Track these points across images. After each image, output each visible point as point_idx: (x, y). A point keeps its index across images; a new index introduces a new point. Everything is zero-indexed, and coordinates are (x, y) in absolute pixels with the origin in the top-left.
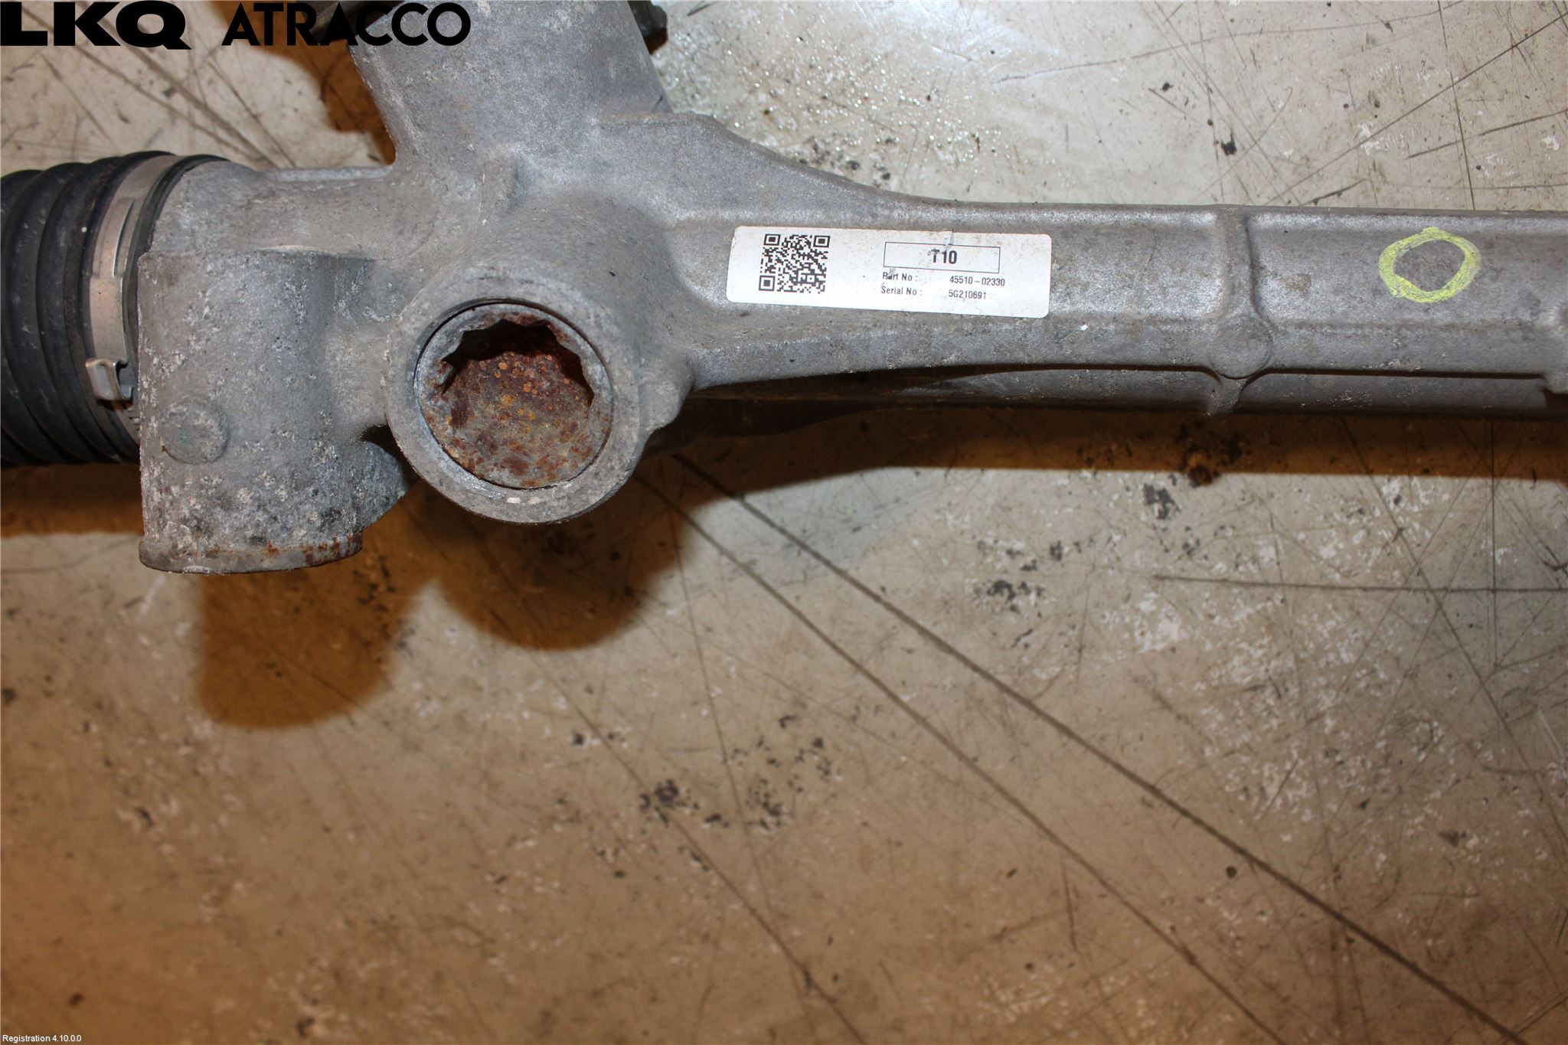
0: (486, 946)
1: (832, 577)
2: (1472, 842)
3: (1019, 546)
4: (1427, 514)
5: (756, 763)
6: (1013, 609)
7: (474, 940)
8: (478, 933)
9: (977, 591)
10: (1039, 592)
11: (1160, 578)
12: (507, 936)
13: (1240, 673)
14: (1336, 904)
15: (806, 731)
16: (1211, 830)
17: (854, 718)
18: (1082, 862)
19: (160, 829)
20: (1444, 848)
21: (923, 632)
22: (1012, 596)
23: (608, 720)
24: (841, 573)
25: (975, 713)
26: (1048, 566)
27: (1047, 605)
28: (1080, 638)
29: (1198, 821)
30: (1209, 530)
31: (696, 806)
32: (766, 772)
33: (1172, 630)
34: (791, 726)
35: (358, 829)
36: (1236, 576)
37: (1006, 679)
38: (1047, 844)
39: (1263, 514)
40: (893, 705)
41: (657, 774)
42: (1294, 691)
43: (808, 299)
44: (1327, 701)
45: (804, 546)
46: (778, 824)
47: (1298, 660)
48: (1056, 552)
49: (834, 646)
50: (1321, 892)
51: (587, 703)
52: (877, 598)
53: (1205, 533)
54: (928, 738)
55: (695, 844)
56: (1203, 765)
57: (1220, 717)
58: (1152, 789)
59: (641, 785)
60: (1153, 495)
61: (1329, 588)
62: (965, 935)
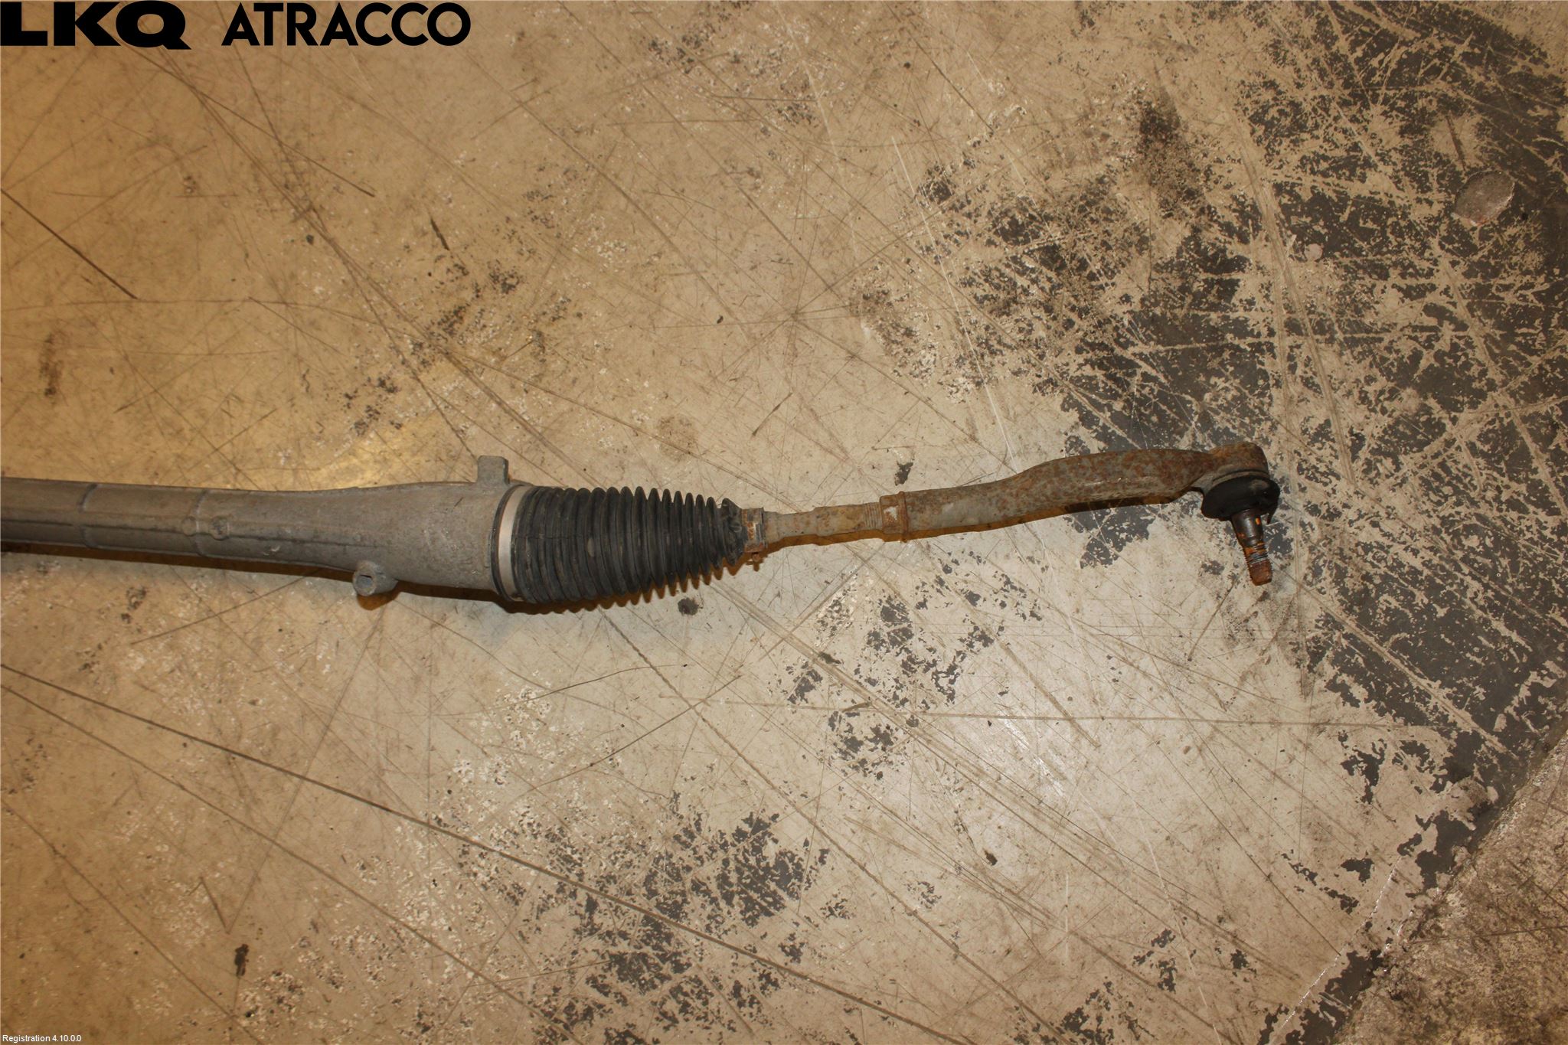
1: (35, 681)
2: (261, 702)
3: (89, 649)
5: (22, 763)
6: (91, 672)
9: (79, 670)
10: (98, 663)
11: (133, 644)
13: (166, 668)
14: (224, 745)
15: (36, 743)
16: (174, 730)
17: (51, 732)
18: (136, 761)
20: (252, 708)
21: (66, 691)
22: (90, 667)
24: (38, 680)
25: (87, 714)
26: (98, 653)
27: (101, 667)
28: (114, 674)
29: (169, 730)
31: (6, 789)
32: (27, 765)
33: (141, 660)
34: (31, 743)
36: (156, 634)
37: (95, 698)
38: (122, 757)
40: (62, 722)
42: (185, 667)
44: (196, 667)
46: (33, 785)
47: (183, 656)
48: (100, 647)
49: (40, 708)
50: (217, 742)
52: (50, 685)
53: (142, 623)
54: (75, 730)
55: (7, 805)
56: (164, 706)
57: (164, 686)
58: (150, 722)
60: (125, 617)
61: (185, 627)
62: (104, 807)
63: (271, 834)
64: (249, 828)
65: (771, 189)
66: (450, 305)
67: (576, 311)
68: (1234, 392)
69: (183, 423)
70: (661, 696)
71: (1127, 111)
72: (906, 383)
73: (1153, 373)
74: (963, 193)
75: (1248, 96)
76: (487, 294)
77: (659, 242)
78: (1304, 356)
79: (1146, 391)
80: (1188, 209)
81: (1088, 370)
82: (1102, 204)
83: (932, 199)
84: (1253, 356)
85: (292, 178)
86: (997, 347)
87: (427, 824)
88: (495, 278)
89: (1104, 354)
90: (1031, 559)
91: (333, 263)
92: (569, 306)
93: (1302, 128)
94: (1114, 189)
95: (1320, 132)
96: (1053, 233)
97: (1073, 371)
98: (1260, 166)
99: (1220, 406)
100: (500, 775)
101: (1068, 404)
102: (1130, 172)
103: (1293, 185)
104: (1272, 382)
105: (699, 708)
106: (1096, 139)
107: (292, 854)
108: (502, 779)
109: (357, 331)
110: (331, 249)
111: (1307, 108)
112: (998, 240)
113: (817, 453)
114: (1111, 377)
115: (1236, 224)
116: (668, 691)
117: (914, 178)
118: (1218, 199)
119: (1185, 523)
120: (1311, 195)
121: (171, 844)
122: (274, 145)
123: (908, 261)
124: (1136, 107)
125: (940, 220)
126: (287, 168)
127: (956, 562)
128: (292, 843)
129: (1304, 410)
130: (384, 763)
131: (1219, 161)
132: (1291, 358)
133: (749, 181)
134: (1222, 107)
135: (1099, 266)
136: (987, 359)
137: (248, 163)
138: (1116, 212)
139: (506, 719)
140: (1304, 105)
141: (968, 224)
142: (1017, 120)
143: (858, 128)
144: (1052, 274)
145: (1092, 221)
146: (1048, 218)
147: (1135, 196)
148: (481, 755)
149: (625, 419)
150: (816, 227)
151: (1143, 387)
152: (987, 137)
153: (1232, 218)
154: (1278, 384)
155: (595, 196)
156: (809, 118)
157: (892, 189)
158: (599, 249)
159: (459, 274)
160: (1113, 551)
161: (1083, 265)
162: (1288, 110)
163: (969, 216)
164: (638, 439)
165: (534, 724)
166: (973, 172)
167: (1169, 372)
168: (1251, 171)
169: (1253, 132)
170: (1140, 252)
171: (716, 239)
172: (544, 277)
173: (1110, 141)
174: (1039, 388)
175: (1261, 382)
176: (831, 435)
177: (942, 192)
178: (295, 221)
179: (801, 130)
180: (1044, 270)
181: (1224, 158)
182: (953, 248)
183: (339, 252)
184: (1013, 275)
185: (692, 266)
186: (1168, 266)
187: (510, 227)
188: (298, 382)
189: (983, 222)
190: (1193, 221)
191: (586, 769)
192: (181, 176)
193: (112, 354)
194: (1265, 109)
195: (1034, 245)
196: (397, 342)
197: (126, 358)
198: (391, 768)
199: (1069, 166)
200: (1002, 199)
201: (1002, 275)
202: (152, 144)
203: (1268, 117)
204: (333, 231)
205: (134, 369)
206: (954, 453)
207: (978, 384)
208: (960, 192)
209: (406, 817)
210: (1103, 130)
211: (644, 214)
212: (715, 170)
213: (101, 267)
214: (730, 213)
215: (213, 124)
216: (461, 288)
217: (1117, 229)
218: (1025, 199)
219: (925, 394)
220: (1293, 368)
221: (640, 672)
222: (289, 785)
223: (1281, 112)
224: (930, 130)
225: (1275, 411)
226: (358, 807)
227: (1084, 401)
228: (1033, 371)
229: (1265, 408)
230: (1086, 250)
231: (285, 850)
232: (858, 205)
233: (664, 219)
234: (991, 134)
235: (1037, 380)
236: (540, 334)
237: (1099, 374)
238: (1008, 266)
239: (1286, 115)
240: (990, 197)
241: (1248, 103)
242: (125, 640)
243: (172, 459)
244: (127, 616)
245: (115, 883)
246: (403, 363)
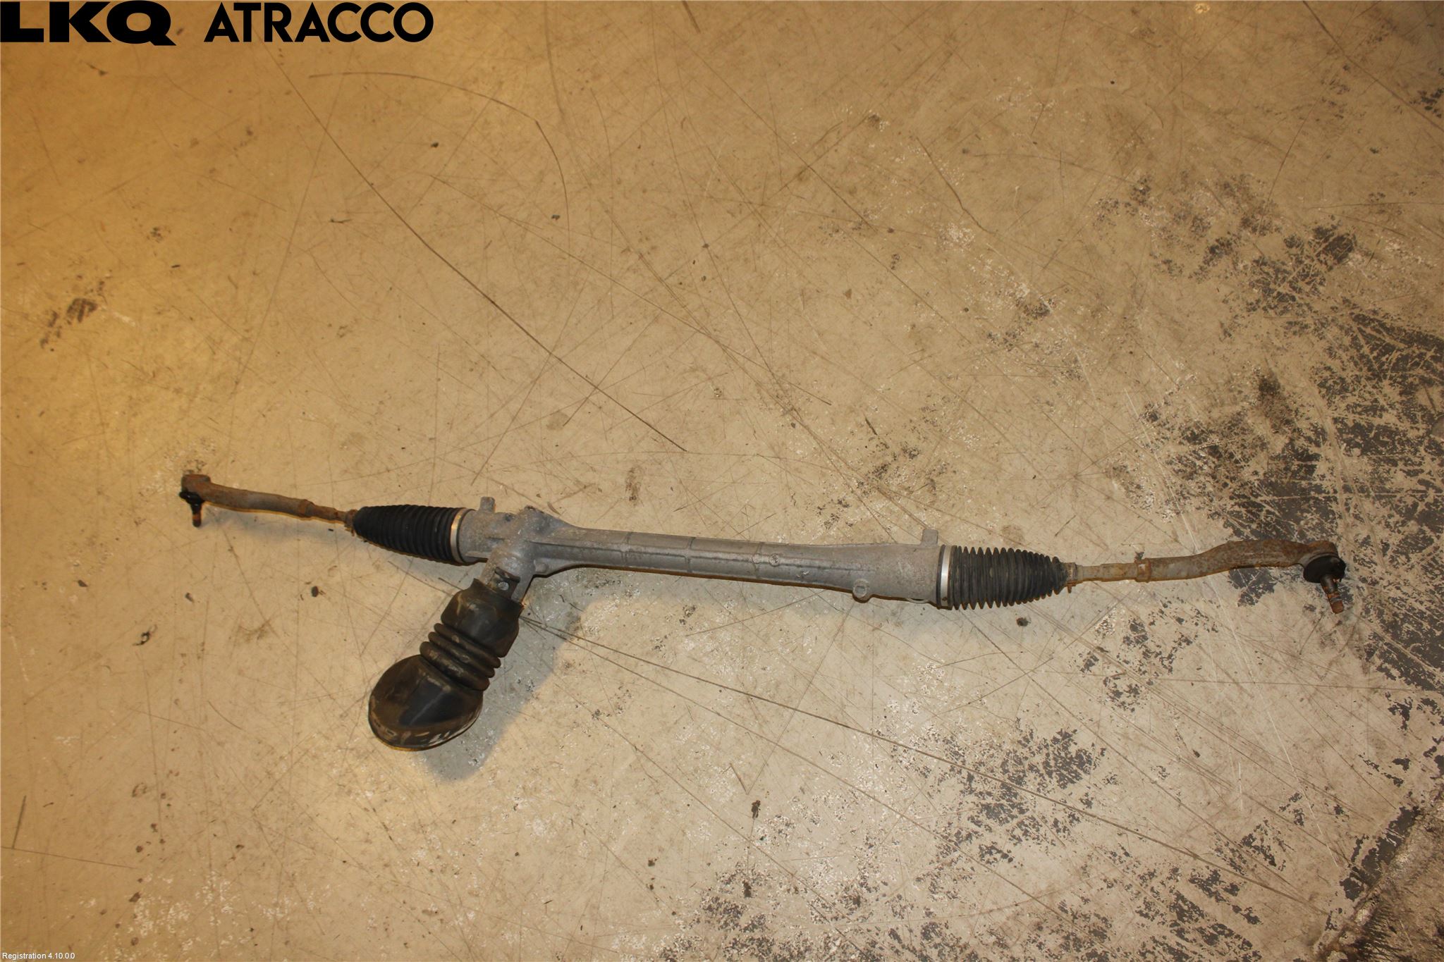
2: (768, 668)
4: (734, 608)
6: (660, 650)
11: (687, 636)
13: (708, 649)
14: (745, 691)
16: (714, 683)
19: (479, 763)
20: (763, 672)
23: (583, 700)
25: (658, 674)
27: (667, 648)
28: (675, 652)
29: (710, 683)
31: (604, 713)
32: (618, 700)
33: (692, 645)
34: (621, 689)
35: (528, 746)
37: (662, 665)
40: (641, 678)
41: (594, 709)
42: (720, 649)
44: (727, 649)
46: (622, 711)
47: (719, 643)
48: (666, 637)
49: (626, 669)
50: (741, 689)
51: (578, 698)
53: (693, 624)
54: (650, 682)
55: (605, 722)
56: (707, 670)
57: (707, 659)
58: (698, 678)
59: (592, 712)
60: (681, 621)
61: (720, 628)
62: (668, 725)
63: (775, 740)
64: (761, 737)
65: (1059, 412)
66: (879, 463)
67: (952, 469)
68: (1317, 521)
69: (718, 519)
70: (1008, 668)
71: (1252, 380)
72: (1139, 512)
73: (1272, 510)
74: (1164, 418)
75: (1316, 374)
76: (901, 459)
77: (998, 436)
78: (1354, 503)
79: (1269, 519)
80: (1287, 429)
81: (1237, 508)
82: (1240, 425)
83: (1148, 421)
84: (1326, 503)
85: (781, 392)
86: (1187, 495)
87: (872, 735)
88: (905, 451)
89: (1245, 500)
90: (1211, 602)
91: (808, 439)
92: (949, 468)
93: (1346, 390)
94: (1246, 418)
95: (1356, 393)
96: (1215, 440)
97: (1229, 508)
98: (1325, 409)
99: (1310, 528)
100: (915, 709)
101: (1227, 525)
102: (1255, 410)
103: (1343, 419)
104: (1337, 516)
105: (1030, 674)
106: (1236, 393)
107: (788, 751)
108: (916, 711)
109: (823, 475)
110: (806, 431)
111: (1348, 380)
112: (1185, 442)
113: (1091, 545)
114: (1249, 512)
115: (1313, 438)
116: (1011, 665)
117: (1138, 410)
118: (1303, 425)
119: (1294, 585)
120: (1353, 424)
121: (711, 745)
122: (770, 375)
123: (1136, 451)
124: (1256, 378)
125: (1153, 431)
126: (777, 387)
127: (1170, 602)
128: (788, 745)
129: (1355, 530)
130: (845, 702)
131: (1302, 406)
132: (1346, 504)
133: (1047, 407)
134: (1303, 379)
135: (1240, 456)
136: (1182, 501)
137: (753, 384)
138: (1248, 430)
139: (918, 679)
140: (1347, 379)
141: (1168, 434)
142: (1192, 382)
143: (1106, 383)
144: (1215, 460)
145: (1235, 434)
146: (1211, 432)
147: (1258, 422)
148: (904, 698)
149: (983, 526)
150: (1085, 432)
151: (1267, 517)
152: (1176, 390)
153: (1311, 434)
154: (1340, 517)
155: (961, 411)
156: (1079, 377)
157: (1126, 415)
158: (964, 438)
159: (884, 447)
160: (1255, 598)
161: (1231, 456)
162: (1338, 381)
163: (1169, 429)
164: (990, 536)
165: (935, 681)
166: (1170, 408)
167: (1280, 510)
168: (1320, 411)
169: (1320, 392)
170: (1262, 451)
171: (1030, 436)
172: (934, 451)
173: (1243, 394)
174: (1211, 516)
175: (1331, 516)
176: (1098, 537)
177: (1154, 417)
178: (784, 415)
179: (1074, 383)
180: (1211, 457)
181: (1305, 404)
182: (1161, 445)
183: (810, 433)
184: (1194, 460)
185: (1017, 450)
186: (1277, 457)
187: (913, 425)
188: (789, 499)
189: (1176, 432)
190: (1290, 435)
191: (966, 705)
192: (712, 388)
193: (673, 480)
194: (1326, 380)
195: (1205, 445)
196: (848, 481)
197: (681, 482)
198: (850, 704)
199: (1221, 406)
200: (1186, 422)
201: (1188, 459)
202: (693, 370)
203: (1328, 385)
204: (807, 422)
205: (686, 489)
206: (1166, 547)
207: (1178, 514)
208: (1163, 417)
209: (859, 731)
210: (1239, 389)
211: (989, 422)
212: (1028, 401)
213: (664, 434)
214: (1037, 423)
215: (731, 362)
216: (885, 455)
217: (1249, 439)
218: (1199, 422)
219: (1149, 518)
220: (1348, 510)
221: (996, 656)
222: (787, 713)
223: (1335, 382)
224: (1145, 385)
225: (1339, 530)
226: (829, 726)
227: (1236, 524)
228: (1207, 508)
229: (1334, 529)
230: (1233, 448)
231: (783, 749)
232: (1107, 422)
233: (1000, 424)
234: (1179, 389)
235: (1209, 512)
236: (932, 480)
237: (1243, 510)
238: (1191, 455)
239: (1338, 384)
240: (1180, 420)
241: (1316, 377)
242: (682, 634)
244: (683, 621)
245: (675, 766)
246: (852, 492)
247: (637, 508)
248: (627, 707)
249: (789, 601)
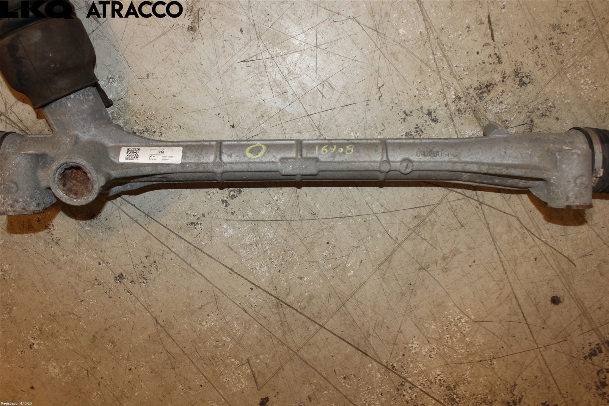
0: (79, 318)
1: (155, 222)
2: (305, 279)
3: (195, 214)
5: (141, 268)
6: (196, 228)
7: (76, 318)
8: (77, 316)
9: (187, 225)
10: (201, 224)
11: (227, 220)
12: (84, 316)
13: (247, 241)
14: (277, 296)
15: (152, 259)
16: (246, 279)
17: (162, 255)
18: (217, 288)
20: (299, 281)
21: (176, 234)
22: (195, 225)
23: (107, 259)
24: (157, 222)
25: (189, 253)
26: (202, 218)
27: (203, 227)
28: (211, 234)
29: (243, 277)
30: (237, 208)
31: (128, 279)
32: (143, 270)
33: (231, 232)
34: (148, 258)
35: (46, 290)
36: (244, 219)
37: (195, 245)
38: (209, 284)
39: (248, 205)
40: (171, 252)
41: (118, 272)
42: (260, 245)
43: (135, 161)
44: (268, 247)
45: (148, 216)
46: (147, 282)
47: (260, 238)
48: (204, 215)
49: (157, 239)
50: (272, 293)
51: (101, 255)
52: (165, 227)
53: (236, 209)
54: (179, 259)
55: (128, 288)
56: (242, 263)
57: (244, 252)
58: (231, 269)
59: (115, 274)
60: (223, 201)
61: (265, 221)
62: (192, 308)
63: (295, 349)
64: (283, 343)
66: (485, 79)
67: (556, 115)
69: (288, 89)
70: (526, 339)
76: (509, 82)
87: (387, 367)
88: (517, 74)
92: (554, 111)
100: (433, 354)
105: (542, 349)
107: (305, 362)
108: (433, 356)
109: (421, 72)
116: (530, 337)
121: (232, 338)
128: (306, 357)
130: (371, 332)
139: (445, 328)
148: (426, 342)
158: (582, 81)
159: (496, 61)
165: (459, 334)
172: (546, 85)
187: (536, 43)
188: (375, 90)
191: (477, 362)
196: (446, 90)
197: (254, 25)
198: (375, 335)
205: (258, 36)
209: (375, 360)
216: (494, 71)
221: (520, 325)
222: (313, 328)
226: (349, 349)
231: (301, 359)
236: (532, 121)
242: (222, 216)
243: (276, 110)
244: (226, 202)
245: (193, 348)
246: (446, 105)
247: (195, 43)
248: (152, 278)
249: (344, 213)
